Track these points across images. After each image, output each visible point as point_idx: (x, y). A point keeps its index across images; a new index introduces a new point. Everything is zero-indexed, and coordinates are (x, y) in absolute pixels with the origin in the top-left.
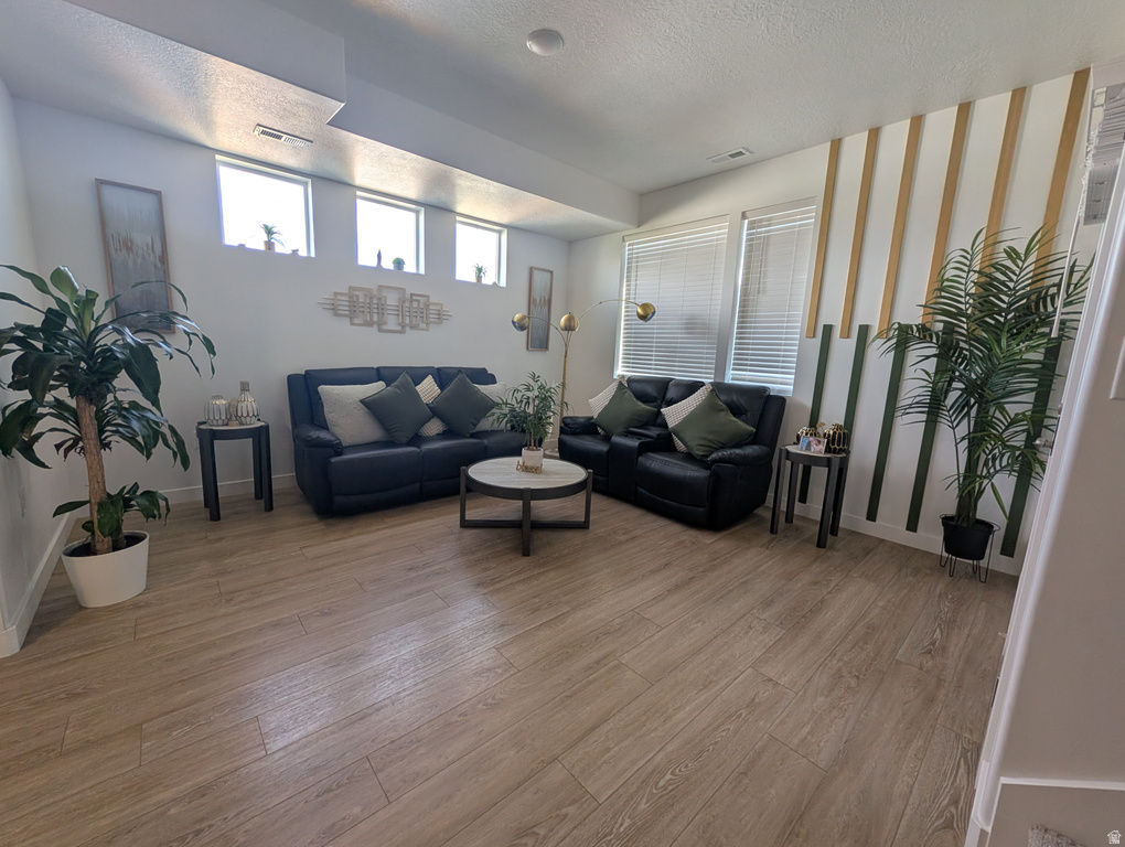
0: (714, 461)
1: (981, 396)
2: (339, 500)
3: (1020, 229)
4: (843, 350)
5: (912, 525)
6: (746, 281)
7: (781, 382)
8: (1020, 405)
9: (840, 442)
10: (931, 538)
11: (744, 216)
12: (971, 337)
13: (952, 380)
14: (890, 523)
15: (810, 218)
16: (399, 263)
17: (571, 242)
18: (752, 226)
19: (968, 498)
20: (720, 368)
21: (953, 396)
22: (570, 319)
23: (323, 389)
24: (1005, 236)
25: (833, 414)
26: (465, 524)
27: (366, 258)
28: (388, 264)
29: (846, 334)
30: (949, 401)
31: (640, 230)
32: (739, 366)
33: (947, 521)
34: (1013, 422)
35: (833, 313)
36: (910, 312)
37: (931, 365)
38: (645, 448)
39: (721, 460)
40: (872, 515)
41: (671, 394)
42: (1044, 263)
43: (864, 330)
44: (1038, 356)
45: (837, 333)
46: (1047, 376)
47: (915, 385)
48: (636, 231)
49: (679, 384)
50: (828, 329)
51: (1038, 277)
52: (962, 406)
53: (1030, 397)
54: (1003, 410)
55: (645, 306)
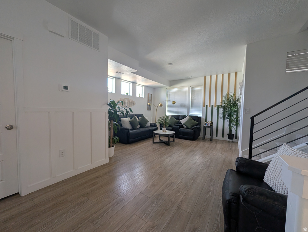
0: (193, 128)
1: (230, 115)
2: (130, 140)
3: (232, 92)
4: (209, 109)
5: (223, 137)
6: (192, 98)
7: (200, 115)
8: (235, 116)
9: (212, 124)
10: (226, 138)
11: (191, 86)
12: (228, 107)
13: (226, 113)
14: (220, 137)
15: (202, 88)
16: (127, 94)
17: (154, 88)
18: (192, 88)
19: (230, 130)
20: (188, 113)
21: (227, 116)
22: (161, 104)
23: (121, 119)
24: (230, 94)
25: (209, 120)
26: (154, 143)
27: (122, 93)
28: (125, 94)
29: (210, 106)
30: (226, 116)
31: (171, 87)
32: (192, 112)
33: (228, 134)
34: (235, 119)
35: (207, 103)
36: (219, 103)
37: (223, 111)
38: (180, 127)
39: (195, 128)
40: (217, 136)
41: (180, 118)
42: (235, 97)
43: (212, 106)
44: (236, 110)
45: (208, 106)
46: (238, 112)
47: (221, 114)
48: (169, 87)
49: (181, 116)
50: (207, 106)
51: (235, 99)
52: (228, 117)
53: (236, 115)
54: (233, 117)
55: (174, 102)
